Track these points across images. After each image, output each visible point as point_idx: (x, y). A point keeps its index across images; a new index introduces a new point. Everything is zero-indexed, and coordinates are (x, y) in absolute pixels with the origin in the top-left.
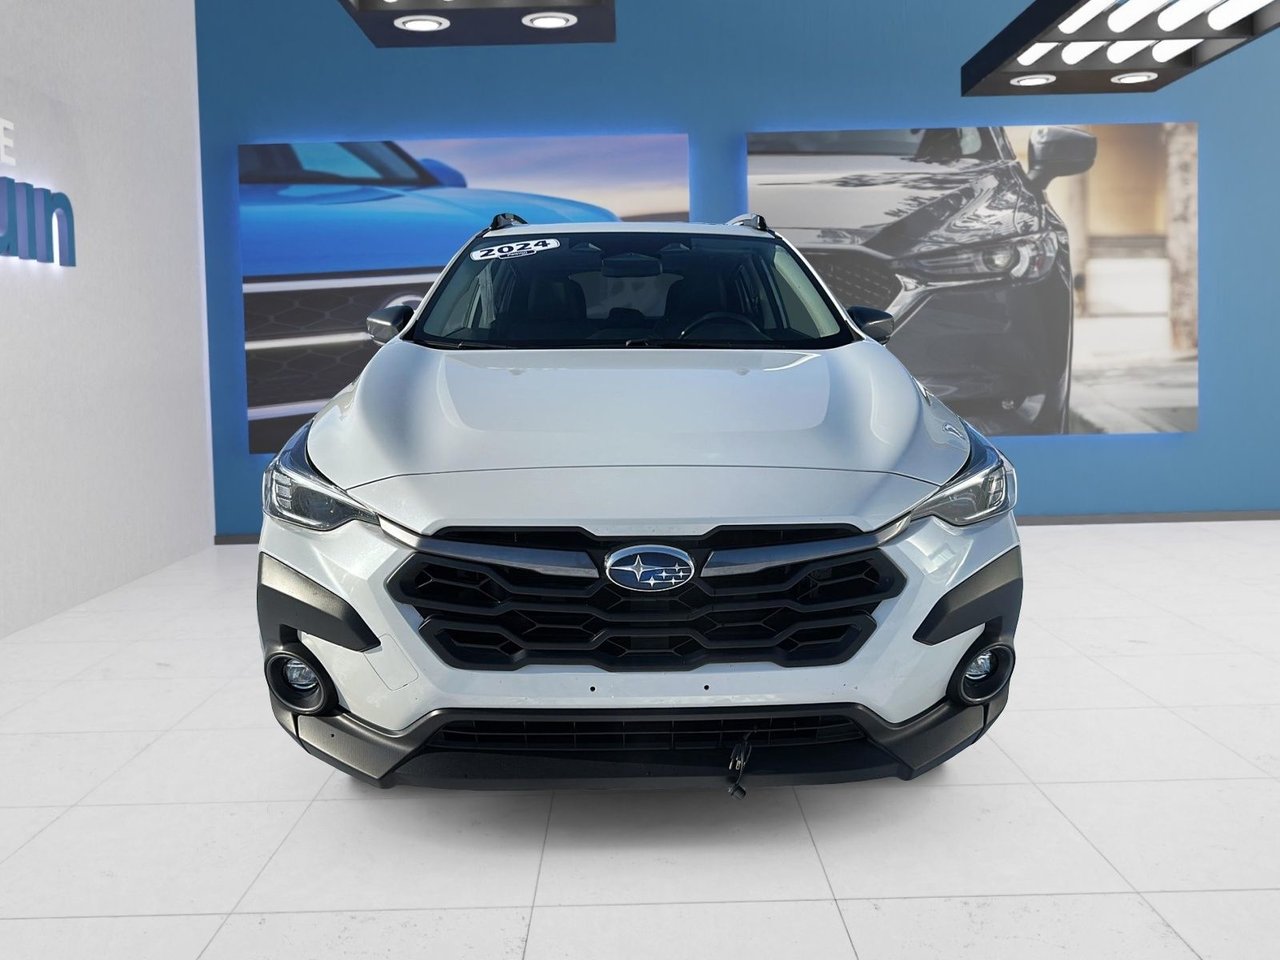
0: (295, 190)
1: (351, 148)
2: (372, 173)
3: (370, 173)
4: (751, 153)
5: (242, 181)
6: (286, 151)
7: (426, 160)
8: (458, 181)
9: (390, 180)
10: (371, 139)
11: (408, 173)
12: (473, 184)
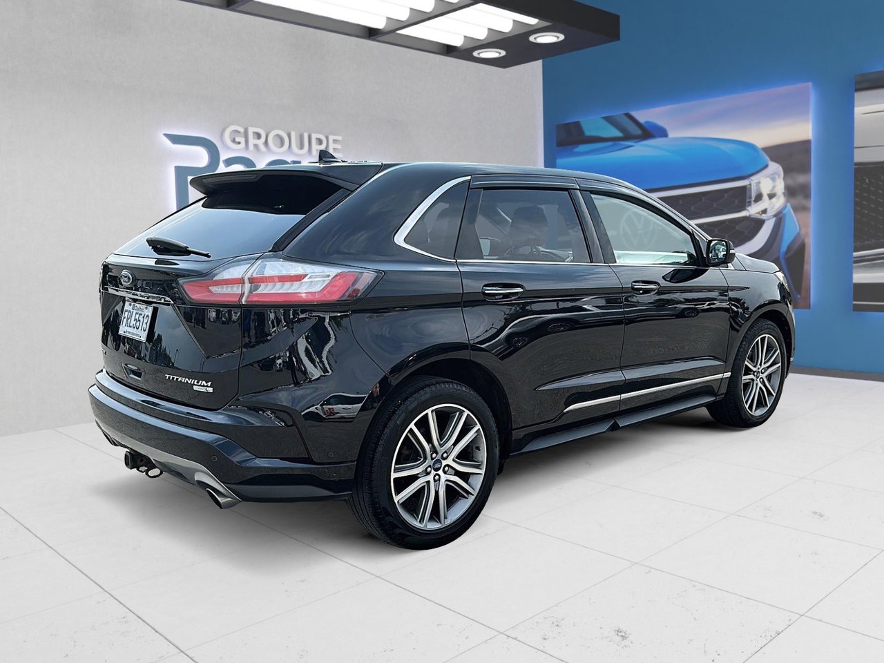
0: (582, 148)
1: (608, 119)
2: (618, 134)
3: (616, 133)
4: (857, 90)
5: (557, 146)
6: (577, 125)
7: (647, 122)
8: (663, 133)
9: (628, 137)
10: (617, 113)
11: (638, 132)
12: (671, 135)
